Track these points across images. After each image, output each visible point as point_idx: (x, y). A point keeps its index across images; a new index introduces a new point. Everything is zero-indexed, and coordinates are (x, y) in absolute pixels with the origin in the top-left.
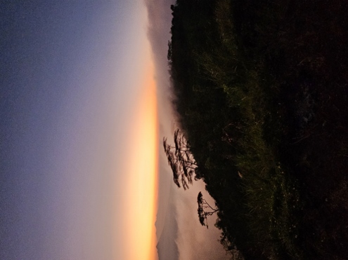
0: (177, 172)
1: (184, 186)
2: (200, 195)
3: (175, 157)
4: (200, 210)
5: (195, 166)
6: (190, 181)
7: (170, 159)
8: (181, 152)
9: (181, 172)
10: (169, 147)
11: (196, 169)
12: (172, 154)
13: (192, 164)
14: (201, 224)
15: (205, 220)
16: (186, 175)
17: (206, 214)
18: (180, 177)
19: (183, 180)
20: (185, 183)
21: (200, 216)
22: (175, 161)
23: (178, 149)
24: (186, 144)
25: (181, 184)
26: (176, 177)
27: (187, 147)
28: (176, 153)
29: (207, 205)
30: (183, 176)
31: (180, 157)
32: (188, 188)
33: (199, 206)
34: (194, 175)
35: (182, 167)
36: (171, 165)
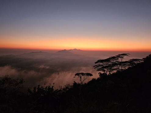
0: (105, 62)
1: (96, 65)
2: (91, 75)
3: (114, 61)
4: (83, 74)
5: (108, 73)
6: (99, 70)
7: (113, 58)
8: (118, 66)
9: (105, 64)
10: (122, 57)
11: (106, 74)
12: (117, 59)
13: (110, 72)
14: (75, 74)
15: (78, 76)
16: (102, 68)
17: (81, 77)
18: (101, 64)
19: (100, 65)
20: (98, 67)
21: (80, 73)
22: (112, 61)
23: (121, 63)
24: (124, 69)
25: (97, 64)
26: (102, 61)
27: (122, 70)
28: (118, 62)
29: (85, 78)
30: (102, 65)
31: (114, 64)
32: (95, 68)
33: (85, 74)
34: (102, 72)
35: (107, 65)
36: (110, 59)
